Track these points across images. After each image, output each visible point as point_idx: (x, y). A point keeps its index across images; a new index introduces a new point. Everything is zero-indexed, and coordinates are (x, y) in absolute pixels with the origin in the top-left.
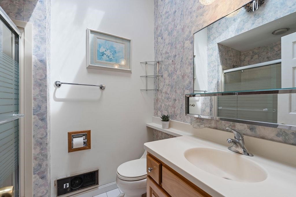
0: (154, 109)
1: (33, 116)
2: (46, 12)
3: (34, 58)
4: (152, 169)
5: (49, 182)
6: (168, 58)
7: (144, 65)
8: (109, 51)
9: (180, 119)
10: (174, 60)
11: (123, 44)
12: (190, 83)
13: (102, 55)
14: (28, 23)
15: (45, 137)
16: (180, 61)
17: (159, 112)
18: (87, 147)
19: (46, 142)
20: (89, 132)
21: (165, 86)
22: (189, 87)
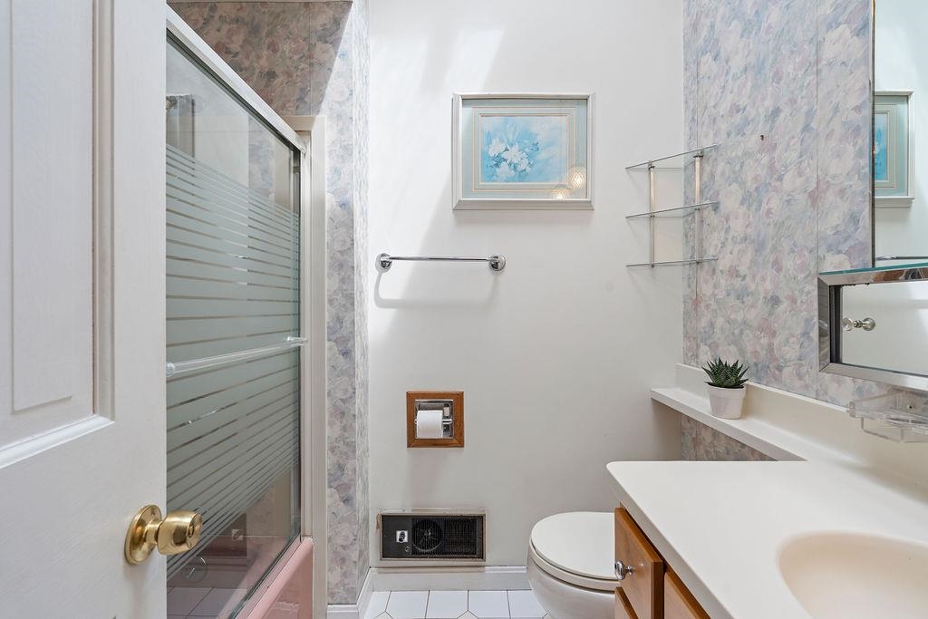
0: (685, 336)
1: (327, 344)
2: (352, 78)
3: (330, 201)
4: (627, 571)
5: (361, 515)
6: (740, 131)
7: (641, 177)
8: (516, 148)
9: (798, 383)
10: (772, 128)
11: (561, 115)
12: (854, 219)
13: (497, 165)
14: (318, 116)
15: (351, 397)
16: (799, 130)
17: (704, 348)
18: (455, 441)
19: (352, 412)
20: (459, 397)
21: (729, 246)
22: (846, 240)
